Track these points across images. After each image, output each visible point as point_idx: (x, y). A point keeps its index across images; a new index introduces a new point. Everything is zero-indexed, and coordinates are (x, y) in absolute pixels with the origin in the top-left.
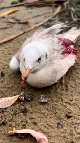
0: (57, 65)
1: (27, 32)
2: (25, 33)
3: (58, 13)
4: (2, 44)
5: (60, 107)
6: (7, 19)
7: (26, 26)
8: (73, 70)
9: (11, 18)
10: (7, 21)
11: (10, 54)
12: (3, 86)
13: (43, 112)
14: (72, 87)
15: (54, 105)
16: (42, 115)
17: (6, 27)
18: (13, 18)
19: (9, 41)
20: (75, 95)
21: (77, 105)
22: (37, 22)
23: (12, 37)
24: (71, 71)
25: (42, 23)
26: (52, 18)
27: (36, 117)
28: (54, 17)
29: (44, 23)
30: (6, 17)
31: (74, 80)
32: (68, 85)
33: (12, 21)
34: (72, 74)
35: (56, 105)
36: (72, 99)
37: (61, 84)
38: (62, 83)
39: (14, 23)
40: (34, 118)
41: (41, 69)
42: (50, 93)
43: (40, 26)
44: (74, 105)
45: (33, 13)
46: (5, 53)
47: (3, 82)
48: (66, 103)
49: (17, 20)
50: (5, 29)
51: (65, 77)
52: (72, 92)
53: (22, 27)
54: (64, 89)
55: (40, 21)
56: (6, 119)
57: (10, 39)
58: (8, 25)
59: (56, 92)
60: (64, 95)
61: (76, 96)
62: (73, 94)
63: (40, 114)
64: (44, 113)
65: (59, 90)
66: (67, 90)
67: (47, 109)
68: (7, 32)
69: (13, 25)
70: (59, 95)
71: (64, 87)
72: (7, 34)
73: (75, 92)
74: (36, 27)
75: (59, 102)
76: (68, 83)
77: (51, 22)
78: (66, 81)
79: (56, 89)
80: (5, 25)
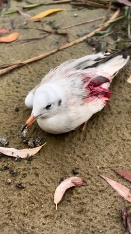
0: (74, 113)
1: (62, 50)
2: (59, 51)
3: (111, 24)
4: (27, 65)
5: (69, 160)
6: (42, 25)
7: (64, 39)
8: (100, 115)
9: (47, 24)
10: (41, 28)
11: (32, 81)
12: (14, 124)
13: (49, 163)
14: (91, 138)
15: (64, 157)
16: (47, 166)
17: (38, 37)
18: (50, 23)
19: (35, 61)
20: (91, 149)
21: (88, 160)
22: (80, 33)
23: (41, 56)
24: (98, 116)
25: (85, 38)
26: (101, 30)
27: (40, 167)
28: (105, 29)
29: (88, 38)
30: (42, 20)
32: (88, 134)
33: (48, 28)
34: (98, 120)
35: (66, 157)
37: (81, 131)
39: (50, 33)
40: (38, 169)
42: (64, 140)
43: (80, 42)
44: (86, 160)
45: (78, 18)
46: (27, 79)
47: (15, 118)
48: (78, 156)
49: (54, 28)
50: (36, 41)
51: (87, 123)
52: (89, 144)
53: (59, 40)
54: (81, 139)
55: (85, 33)
56: (8, 164)
57: (37, 59)
58: (41, 34)
59: (71, 141)
60: (78, 146)
61: (92, 150)
62: (90, 146)
63: (45, 165)
64: (50, 164)
65: (75, 140)
66: (84, 140)
67: (55, 160)
68: (37, 46)
69: (48, 34)
70: (73, 146)
71: (82, 136)
72: (37, 50)
73: (93, 145)
74: (75, 44)
75: (70, 154)
76: (88, 131)
77: (97, 37)
78: (86, 128)
79: (72, 138)
80: (37, 35)
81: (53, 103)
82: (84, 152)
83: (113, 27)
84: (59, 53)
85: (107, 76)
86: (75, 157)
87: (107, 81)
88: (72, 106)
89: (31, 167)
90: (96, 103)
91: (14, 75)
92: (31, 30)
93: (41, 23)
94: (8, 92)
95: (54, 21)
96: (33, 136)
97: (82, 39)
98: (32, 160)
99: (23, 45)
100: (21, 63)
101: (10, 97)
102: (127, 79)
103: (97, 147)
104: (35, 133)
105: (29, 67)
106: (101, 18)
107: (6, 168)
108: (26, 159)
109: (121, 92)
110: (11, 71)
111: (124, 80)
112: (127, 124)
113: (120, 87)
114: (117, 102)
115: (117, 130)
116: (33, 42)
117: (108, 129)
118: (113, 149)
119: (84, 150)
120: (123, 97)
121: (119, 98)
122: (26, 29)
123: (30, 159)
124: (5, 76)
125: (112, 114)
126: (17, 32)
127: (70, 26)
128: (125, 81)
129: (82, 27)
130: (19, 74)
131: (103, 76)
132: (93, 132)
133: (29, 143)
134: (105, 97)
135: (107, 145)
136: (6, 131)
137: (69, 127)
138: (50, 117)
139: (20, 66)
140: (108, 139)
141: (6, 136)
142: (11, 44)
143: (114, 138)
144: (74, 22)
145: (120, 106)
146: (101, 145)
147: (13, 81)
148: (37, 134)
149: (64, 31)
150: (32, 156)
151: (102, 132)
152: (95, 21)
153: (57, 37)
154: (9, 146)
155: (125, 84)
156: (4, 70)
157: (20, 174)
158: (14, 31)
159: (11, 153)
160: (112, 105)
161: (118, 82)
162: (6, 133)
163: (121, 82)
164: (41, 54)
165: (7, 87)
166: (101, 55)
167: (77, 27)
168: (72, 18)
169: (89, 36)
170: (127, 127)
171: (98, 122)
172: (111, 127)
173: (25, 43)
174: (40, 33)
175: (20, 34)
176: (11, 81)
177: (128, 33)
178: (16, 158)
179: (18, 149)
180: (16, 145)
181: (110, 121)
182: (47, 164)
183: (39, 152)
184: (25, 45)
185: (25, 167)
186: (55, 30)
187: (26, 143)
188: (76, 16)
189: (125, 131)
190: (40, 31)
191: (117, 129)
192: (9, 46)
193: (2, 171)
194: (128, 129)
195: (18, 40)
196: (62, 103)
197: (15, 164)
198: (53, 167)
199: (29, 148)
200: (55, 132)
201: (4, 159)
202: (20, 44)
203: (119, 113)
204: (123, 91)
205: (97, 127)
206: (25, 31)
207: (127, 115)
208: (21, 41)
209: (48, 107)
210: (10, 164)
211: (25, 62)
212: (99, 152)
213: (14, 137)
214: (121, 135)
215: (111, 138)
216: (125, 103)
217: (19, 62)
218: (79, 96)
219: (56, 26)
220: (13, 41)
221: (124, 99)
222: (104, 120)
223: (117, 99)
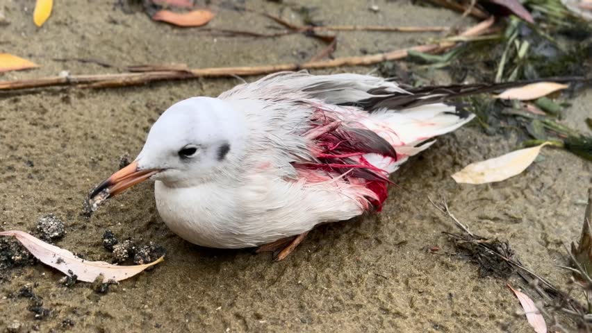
1: (308, 69)
2: (298, 68)
4: (200, 80)
5: (210, 320)
6: (281, 11)
7: (322, 49)
9: (294, 10)
10: (275, 15)
13: (149, 311)
14: (295, 282)
15: (199, 308)
16: (141, 319)
17: (260, 32)
18: (303, 11)
20: (283, 307)
22: (369, 47)
25: (378, 57)
26: (425, 52)
27: (118, 316)
28: (440, 52)
29: (385, 60)
31: (323, 264)
32: (290, 271)
33: (292, 18)
34: (333, 245)
35: (203, 310)
36: (262, 313)
37: (273, 259)
38: (277, 257)
39: (292, 29)
40: (112, 318)
41: (193, 185)
42: (218, 271)
43: (362, 65)
45: (380, 16)
48: (238, 316)
49: (309, 23)
50: (252, 38)
51: (300, 246)
52: (282, 294)
53: (310, 49)
54: (267, 278)
55: (382, 48)
58: (270, 27)
59: (235, 275)
60: (250, 292)
61: (285, 311)
62: (282, 301)
63: (135, 315)
64: (151, 317)
65: (247, 275)
66: (273, 282)
67: (169, 310)
68: (249, 50)
69: (286, 31)
70: (235, 288)
71: (271, 272)
72: (244, 57)
73: (292, 300)
74: (346, 65)
75: (218, 305)
76: (295, 266)
77: (413, 64)
78: (292, 256)
79: (243, 269)
80: (259, 26)
81: (204, 148)
82: (260, 311)
83: (463, 55)
85: (393, 141)
86: (229, 317)
88: (257, 172)
89: (94, 309)
90: (332, 189)
91: (158, 93)
92: (248, 15)
93: (280, 6)
94: (122, 124)
95: (314, 9)
96: (138, 237)
97: (369, 59)
98: (104, 293)
99: (215, 40)
100: (187, 70)
101: (123, 136)
102: (454, 172)
103: (302, 307)
104: (148, 233)
105: (205, 86)
106: (438, 28)
107: (25, 293)
108: (90, 285)
109: (425, 195)
110: (153, 83)
111: (444, 172)
112: (412, 275)
113: (428, 186)
114: (404, 216)
115: (378, 282)
116: (242, 38)
117: (351, 274)
118: (346, 324)
119: (260, 307)
120: (425, 208)
121: (413, 209)
122: (237, 9)
123: (101, 289)
124: (134, 90)
125: (379, 242)
126: (212, 11)
127: (351, 27)
128: (445, 175)
129: (383, 36)
130: (171, 93)
131: (380, 135)
132: (307, 271)
133: (117, 248)
134: (369, 187)
135: (331, 311)
136: (70, 207)
138: (186, 186)
139: (184, 76)
140: (341, 297)
141: (64, 218)
142: (183, 31)
143: (361, 297)
144: (365, 21)
145: (409, 228)
146: (316, 307)
147: (147, 106)
148: (151, 236)
149: (330, 34)
150: (111, 283)
151: (332, 277)
152: (422, 32)
153: (309, 42)
154: (60, 243)
155: (444, 182)
156: (136, 77)
157: (54, 317)
158: (207, 8)
159: (55, 260)
160: (388, 222)
161: (428, 173)
162: (70, 214)
163: (434, 175)
164: (245, 66)
165: (124, 114)
167: (371, 35)
168: (361, 13)
169: (390, 56)
170: (407, 283)
171: (332, 251)
172: (363, 270)
173: (223, 39)
174: (269, 24)
175: (217, 17)
176: (144, 103)
177: (496, 73)
178: (65, 275)
179: (80, 256)
180: (81, 248)
181: (367, 257)
182: (144, 314)
183: (136, 278)
184: (220, 42)
185: (78, 305)
186: (307, 27)
187: (109, 248)
188: (375, 12)
189: (398, 291)
190: (269, 20)
191: (379, 279)
192: (177, 34)
193: (11, 297)
194: (408, 288)
195: (207, 27)
196: (229, 156)
197: (53, 289)
198: (157, 326)
199: (113, 263)
201: (29, 271)
202: (207, 36)
203: (401, 244)
204: (432, 197)
205: (322, 260)
206: (236, 13)
207: (421, 256)
208: (214, 32)
209: (186, 153)
210: (43, 284)
211: (197, 71)
212: (303, 322)
213: (84, 227)
214: (381, 297)
215: (352, 297)
216: (426, 224)
217: (183, 66)
219: (315, 19)
220: (194, 27)
221: (427, 214)
222: (351, 250)
223: (408, 210)
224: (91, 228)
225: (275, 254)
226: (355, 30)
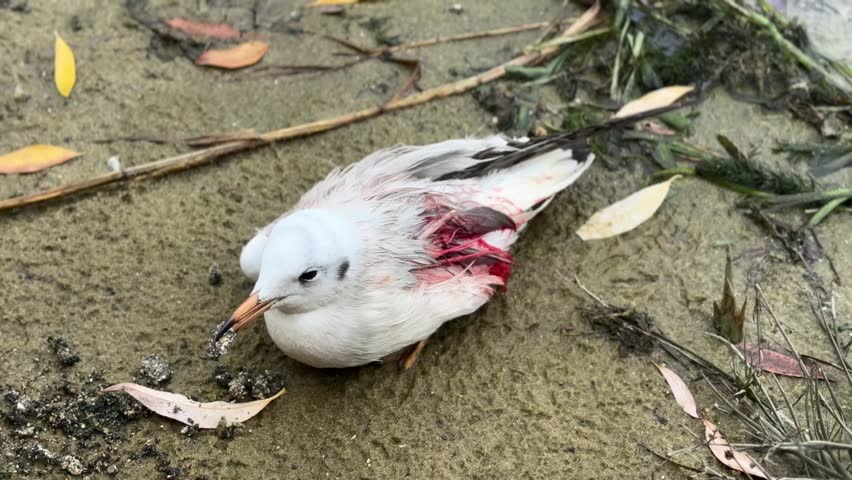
0: (380, 309)
1: (394, 112)
2: (381, 112)
3: (564, 47)
4: (273, 145)
5: (348, 453)
6: (347, 28)
7: (405, 78)
8: (471, 329)
9: (362, 25)
10: (341, 36)
11: (281, 197)
12: (198, 323)
13: (282, 452)
14: (428, 394)
15: (332, 440)
16: (275, 462)
17: (327, 64)
18: (373, 25)
19: (303, 137)
20: (420, 425)
21: (406, 460)
22: (460, 66)
23: (322, 123)
24: (463, 331)
25: (472, 81)
26: (527, 65)
27: (252, 463)
28: (542, 62)
29: (480, 84)
30: (349, 12)
31: (453, 366)
32: (420, 380)
33: (362, 38)
34: (460, 341)
35: (338, 442)
36: (400, 437)
37: (399, 369)
38: (403, 367)
39: (366, 54)
40: (245, 466)
41: (313, 309)
42: (343, 391)
43: (455, 94)
44: (398, 460)
45: (465, 18)
46: (265, 190)
47: (206, 305)
48: (375, 443)
49: (383, 41)
50: (319, 73)
52: (418, 411)
53: (390, 79)
54: (397, 393)
55: (476, 65)
56: (157, 442)
57: (309, 131)
58: (338, 55)
59: (363, 395)
60: (383, 414)
61: (423, 429)
62: (419, 419)
63: (269, 459)
64: (285, 458)
65: (376, 394)
66: (404, 397)
67: (302, 448)
68: (319, 91)
69: (358, 58)
70: (367, 411)
71: (400, 386)
72: (314, 102)
73: (428, 415)
74: (437, 98)
75: (352, 433)
76: (424, 373)
77: (513, 83)
78: (419, 363)
79: (370, 386)
80: (325, 55)
81: (324, 269)
82: (398, 435)
83: (569, 61)
84: (382, 119)
85: (509, 210)
86: (366, 446)
87: (506, 223)
88: (377, 288)
89: (225, 459)
90: (455, 288)
91: (228, 172)
92: (309, 40)
93: (345, 21)
94: (198, 222)
95: (385, 20)
96: (249, 365)
97: (461, 85)
98: (231, 438)
99: (276, 82)
100: (256, 136)
101: (204, 238)
102: (578, 226)
103: (440, 422)
104: (259, 358)
105: (280, 153)
106: (535, 25)
107: (149, 452)
108: (214, 432)
109: (551, 263)
110: (220, 160)
111: (568, 229)
112: (549, 366)
113: (552, 250)
114: (531, 292)
115: (515, 380)
116: (307, 75)
117: (484, 374)
118: (489, 435)
119: (398, 429)
120: (553, 279)
121: (540, 282)
122: (293, 32)
123: (225, 434)
124: (199, 172)
125: (509, 329)
126: (264, 40)
127: (433, 40)
128: (569, 232)
129: (471, 46)
130: (244, 170)
131: (496, 208)
132: (438, 377)
133: (233, 385)
134: (492, 273)
135: (471, 421)
136: (168, 340)
137: (361, 352)
138: (305, 311)
139: (253, 145)
140: (479, 404)
141: (166, 354)
142: (237, 75)
143: (499, 400)
144: (448, 29)
145: (538, 307)
146: (454, 419)
147: (220, 191)
148: (263, 361)
149: (410, 54)
150: (234, 427)
151: (466, 381)
152: (517, 33)
153: (388, 69)
154: (169, 387)
155: (569, 241)
156: (200, 155)
157: (187, 475)
158: (256, 37)
159: (171, 409)
160: (515, 302)
161: (549, 231)
162: (170, 348)
163: (557, 233)
164: (323, 117)
165: (197, 207)
166: (499, 142)
167: (457, 46)
168: (442, 17)
169: (486, 77)
170: (545, 375)
171: (460, 349)
172: (496, 367)
173: (285, 78)
174: (335, 51)
175: (271, 47)
176: (216, 188)
177: (610, 84)
178: (184, 425)
179: (195, 399)
180: (193, 388)
181: (498, 349)
182: (277, 456)
183: (260, 415)
184: (283, 84)
185: (207, 456)
186: (382, 48)
187: (224, 385)
188: (459, 12)
189: (538, 387)
190: (335, 44)
191: (516, 376)
192: (230, 81)
193: (135, 459)
194: (548, 381)
195: (263, 65)
196: (349, 273)
197: (177, 443)
198: (294, 468)
199: (230, 401)
200: (316, 359)
201: (146, 425)
202: (266, 77)
203: (533, 327)
204: (558, 262)
205: (451, 361)
206: (292, 38)
207: (556, 339)
208: (271, 70)
210: (163, 440)
211: (269, 136)
212: (444, 439)
213: (190, 363)
214: (521, 396)
215: (490, 401)
216: (556, 300)
217: (251, 133)
218: (405, 259)
219: (390, 34)
220: (247, 67)
221: (556, 287)
222: (480, 344)
223: (534, 284)
224: (197, 362)
225: (401, 363)
226: (438, 42)
